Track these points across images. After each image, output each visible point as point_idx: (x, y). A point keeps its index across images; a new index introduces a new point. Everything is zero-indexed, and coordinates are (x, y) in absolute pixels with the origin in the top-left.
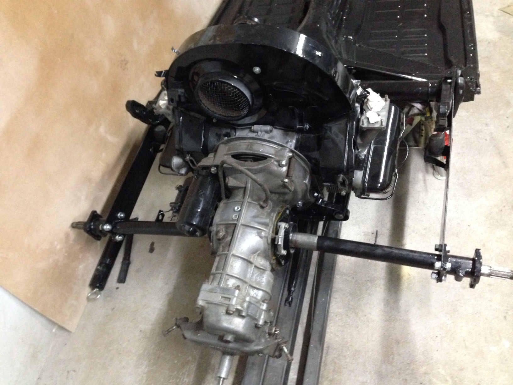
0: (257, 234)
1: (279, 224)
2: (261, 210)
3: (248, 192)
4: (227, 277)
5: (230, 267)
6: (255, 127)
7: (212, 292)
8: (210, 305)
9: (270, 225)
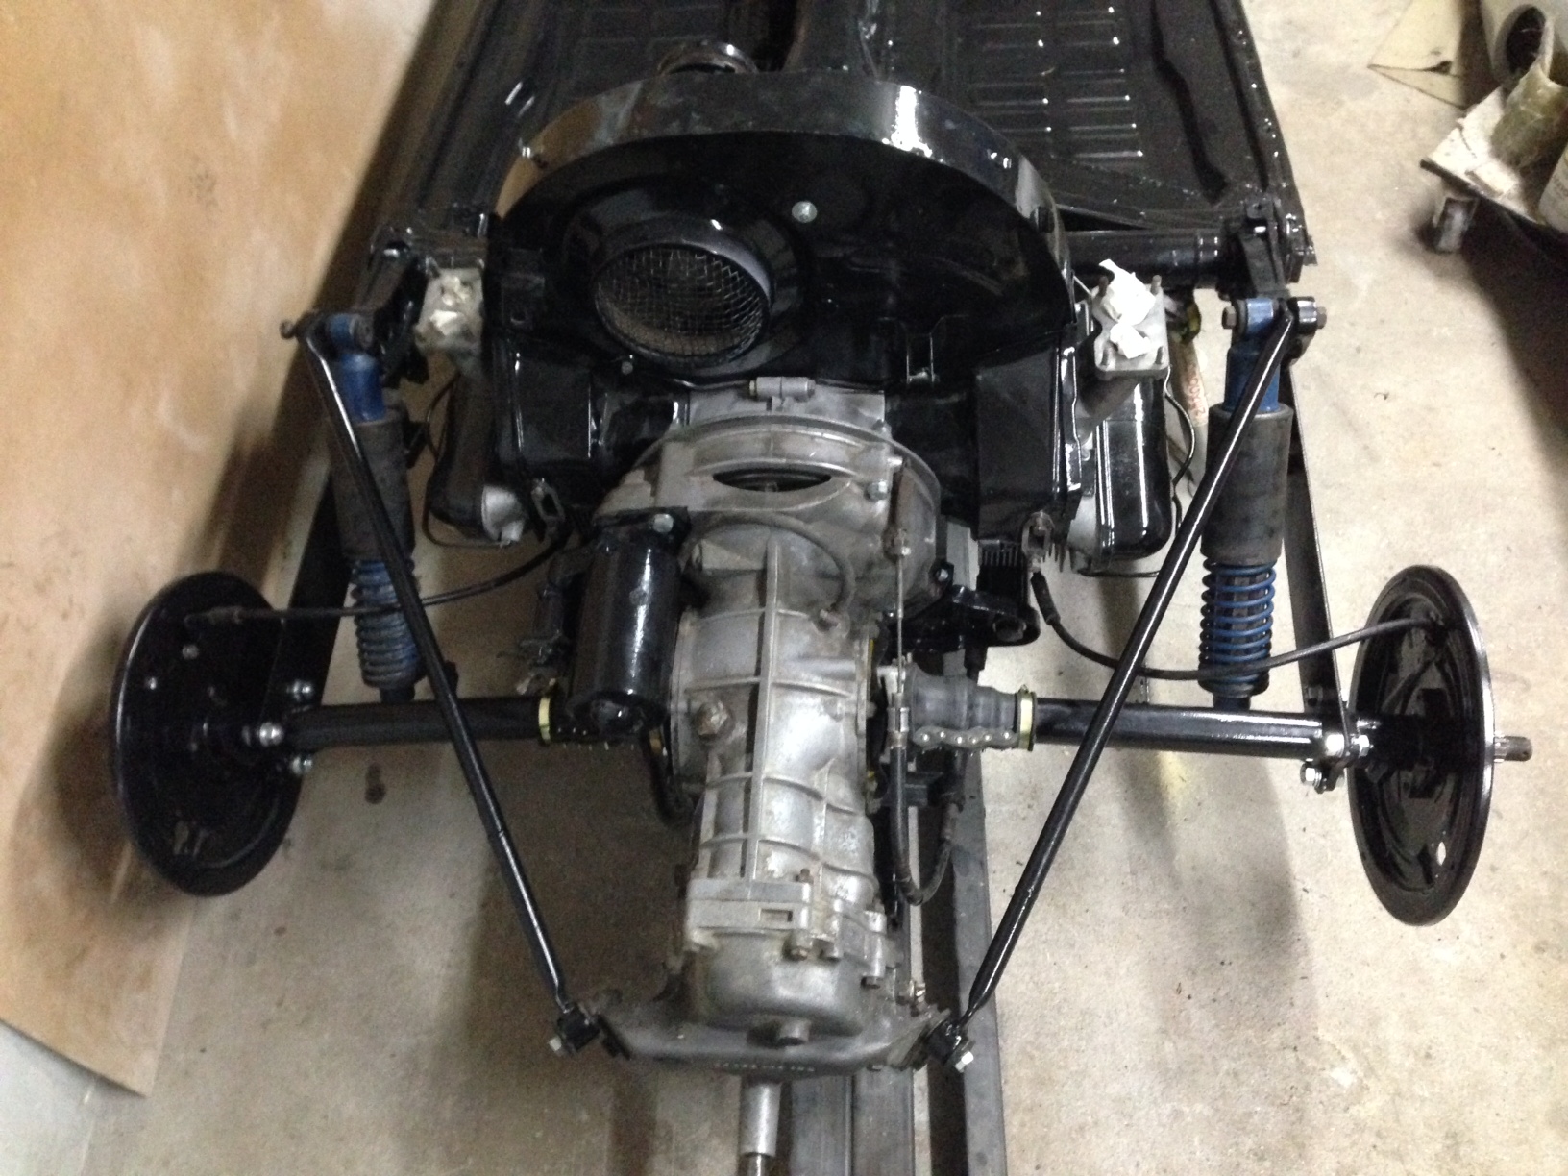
0: (822, 709)
1: (881, 671)
2: (821, 635)
3: (774, 583)
4: (764, 848)
5: (764, 815)
6: (764, 384)
7: (727, 900)
8: (725, 941)
9: (859, 678)
